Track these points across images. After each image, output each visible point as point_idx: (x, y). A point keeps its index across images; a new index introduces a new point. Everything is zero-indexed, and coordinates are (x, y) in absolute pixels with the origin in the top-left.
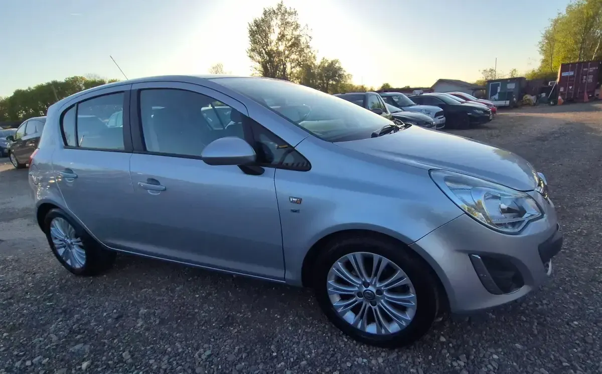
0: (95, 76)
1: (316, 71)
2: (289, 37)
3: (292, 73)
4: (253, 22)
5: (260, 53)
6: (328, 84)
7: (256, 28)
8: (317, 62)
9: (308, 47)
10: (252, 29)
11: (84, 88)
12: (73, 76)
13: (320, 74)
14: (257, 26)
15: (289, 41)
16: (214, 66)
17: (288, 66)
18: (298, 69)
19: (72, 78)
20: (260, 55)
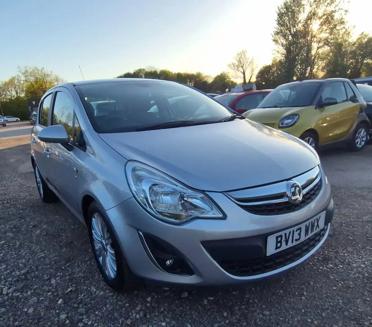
0: (152, 67)
1: (349, 49)
2: (320, 14)
3: (317, 53)
4: (283, 5)
5: (284, 36)
6: (362, 63)
7: (285, 10)
8: (353, 38)
9: (342, 23)
10: (280, 12)
11: (144, 77)
12: (139, 69)
13: (353, 52)
14: (287, 8)
15: (320, 18)
16: (239, 52)
17: (315, 45)
18: (327, 49)
19: (138, 70)
20: (285, 38)
